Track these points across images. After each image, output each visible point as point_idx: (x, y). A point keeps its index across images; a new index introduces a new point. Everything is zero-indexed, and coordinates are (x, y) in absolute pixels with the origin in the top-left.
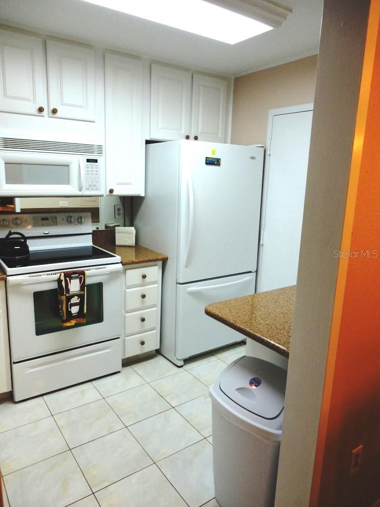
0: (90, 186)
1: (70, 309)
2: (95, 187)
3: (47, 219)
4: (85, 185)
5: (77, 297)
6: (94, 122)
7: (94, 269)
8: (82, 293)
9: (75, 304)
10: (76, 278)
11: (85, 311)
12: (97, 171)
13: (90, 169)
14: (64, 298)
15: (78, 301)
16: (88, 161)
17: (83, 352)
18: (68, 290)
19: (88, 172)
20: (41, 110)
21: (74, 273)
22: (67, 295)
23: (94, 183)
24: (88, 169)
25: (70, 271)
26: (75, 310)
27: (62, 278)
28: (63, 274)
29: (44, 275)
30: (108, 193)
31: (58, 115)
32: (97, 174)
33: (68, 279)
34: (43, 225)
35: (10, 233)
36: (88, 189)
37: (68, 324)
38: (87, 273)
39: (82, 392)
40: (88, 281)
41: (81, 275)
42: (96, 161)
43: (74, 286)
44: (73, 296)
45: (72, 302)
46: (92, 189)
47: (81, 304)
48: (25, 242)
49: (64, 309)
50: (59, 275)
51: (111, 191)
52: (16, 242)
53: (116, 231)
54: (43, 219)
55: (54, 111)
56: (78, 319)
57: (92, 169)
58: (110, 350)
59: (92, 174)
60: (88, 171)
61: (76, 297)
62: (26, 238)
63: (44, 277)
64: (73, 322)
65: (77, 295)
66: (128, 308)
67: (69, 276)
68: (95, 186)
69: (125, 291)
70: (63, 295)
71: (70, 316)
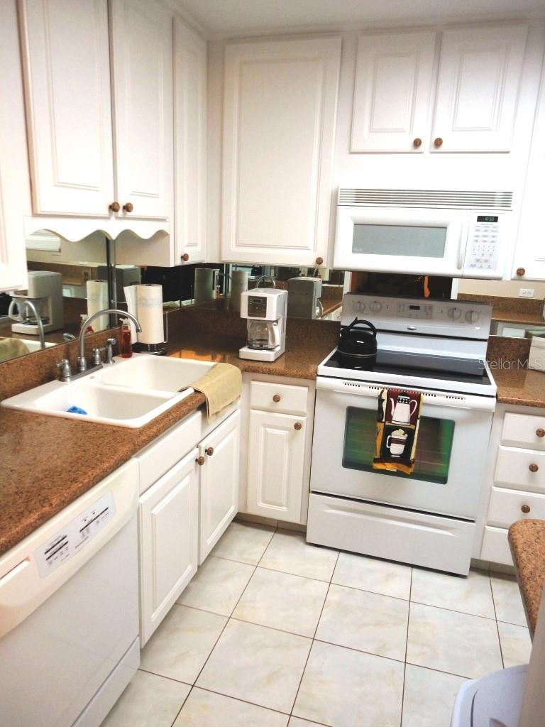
0: (478, 260)
1: (389, 445)
2: (487, 264)
3: (417, 308)
4: (469, 259)
5: (403, 432)
6: (508, 152)
7: (444, 395)
8: (413, 427)
9: (398, 441)
10: (405, 401)
11: (412, 456)
12: (494, 237)
13: (481, 234)
14: (381, 426)
15: (404, 438)
16: (481, 219)
17: (405, 517)
18: (389, 417)
19: (477, 239)
20: (417, 143)
21: (404, 394)
22: (387, 424)
23: (485, 257)
24: (477, 233)
25: (398, 390)
26: (396, 449)
27: (385, 396)
28: (386, 391)
29: (365, 386)
30: (514, 274)
31: (443, 148)
32: (493, 242)
33: (392, 400)
34: (410, 317)
35: (356, 321)
36: (473, 266)
37: (379, 466)
38: (425, 398)
39: (390, 576)
40: (424, 412)
41: (414, 399)
42: (495, 219)
43: (401, 413)
44: (396, 428)
45: (392, 437)
46: (481, 267)
47: (408, 444)
48: (375, 335)
49: (379, 442)
50: (380, 390)
51: (521, 272)
52: (361, 334)
53: (532, 344)
54: (412, 307)
55: (438, 143)
56: (400, 465)
57: (486, 234)
58: (451, 534)
59: (485, 241)
60: (477, 236)
61: (401, 431)
62: (376, 331)
63: (364, 389)
64: (389, 467)
65: (403, 429)
66: (500, 479)
67: (394, 395)
68: (486, 261)
69: (499, 448)
70: (380, 421)
71: (386, 456)
